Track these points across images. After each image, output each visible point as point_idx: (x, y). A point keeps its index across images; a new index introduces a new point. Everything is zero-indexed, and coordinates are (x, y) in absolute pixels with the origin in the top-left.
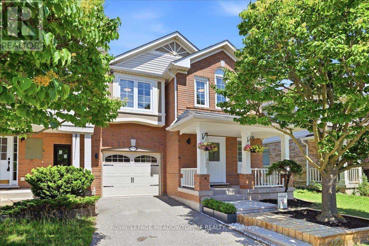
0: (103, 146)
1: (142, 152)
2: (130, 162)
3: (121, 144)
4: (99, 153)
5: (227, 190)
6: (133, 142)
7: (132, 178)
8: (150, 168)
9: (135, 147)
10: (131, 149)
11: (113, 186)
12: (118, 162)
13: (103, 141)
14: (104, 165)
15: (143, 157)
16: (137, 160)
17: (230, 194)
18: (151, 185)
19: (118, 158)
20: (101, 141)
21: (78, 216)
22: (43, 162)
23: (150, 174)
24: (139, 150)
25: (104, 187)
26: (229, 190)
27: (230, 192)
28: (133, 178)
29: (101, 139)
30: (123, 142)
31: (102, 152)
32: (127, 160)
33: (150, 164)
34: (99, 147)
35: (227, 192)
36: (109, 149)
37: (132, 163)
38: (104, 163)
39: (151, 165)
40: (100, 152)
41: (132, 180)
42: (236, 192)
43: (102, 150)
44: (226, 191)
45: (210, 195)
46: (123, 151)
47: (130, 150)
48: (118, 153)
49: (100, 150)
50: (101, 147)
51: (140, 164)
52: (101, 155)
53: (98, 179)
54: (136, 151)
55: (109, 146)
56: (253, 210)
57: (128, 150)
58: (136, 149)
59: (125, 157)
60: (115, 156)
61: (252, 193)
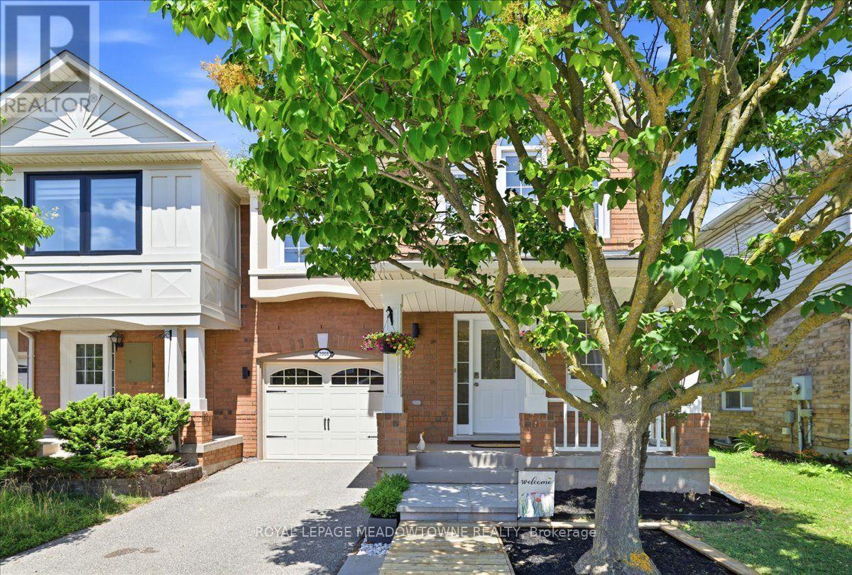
0: (260, 351)
1: (345, 361)
2: (321, 384)
3: (297, 344)
4: (252, 367)
5: (474, 455)
6: (323, 339)
7: (325, 420)
8: (367, 395)
9: (327, 351)
10: (319, 354)
11: (285, 437)
12: (296, 385)
13: (259, 341)
14: (268, 392)
15: (351, 372)
16: (337, 380)
17: (482, 466)
18: (369, 437)
19: (296, 377)
20: (256, 340)
21: (113, 492)
22: (152, 387)
23: (367, 411)
24: (336, 357)
25: (268, 437)
26: (479, 457)
27: (482, 461)
28: (329, 420)
29: (256, 336)
30: (301, 341)
31: (257, 363)
32: (316, 380)
33: (367, 388)
34: (253, 354)
35: (473, 461)
36: (271, 358)
37: (327, 386)
38: (268, 387)
39: (369, 391)
40: (254, 365)
41: (327, 422)
42: (504, 460)
43: (260, 361)
44: (471, 457)
45: (405, 465)
46: (303, 360)
47: (317, 358)
48: (296, 366)
49: (255, 361)
50: (256, 355)
51: (346, 388)
52: (256, 370)
53: (250, 421)
54: (331, 358)
55: (271, 352)
56: (456, 515)
57: (312, 357)
58: (329, 354)
59: (312, 373)
60: (290, 372)
61: (540, 466)
